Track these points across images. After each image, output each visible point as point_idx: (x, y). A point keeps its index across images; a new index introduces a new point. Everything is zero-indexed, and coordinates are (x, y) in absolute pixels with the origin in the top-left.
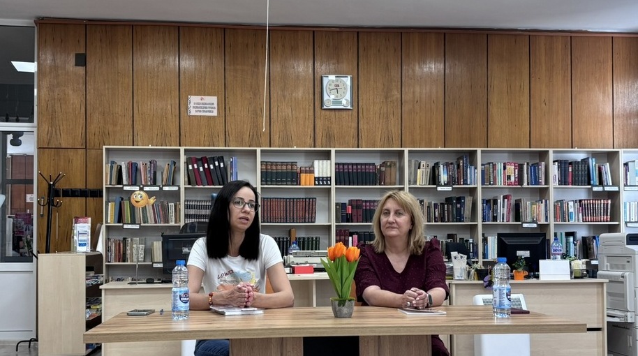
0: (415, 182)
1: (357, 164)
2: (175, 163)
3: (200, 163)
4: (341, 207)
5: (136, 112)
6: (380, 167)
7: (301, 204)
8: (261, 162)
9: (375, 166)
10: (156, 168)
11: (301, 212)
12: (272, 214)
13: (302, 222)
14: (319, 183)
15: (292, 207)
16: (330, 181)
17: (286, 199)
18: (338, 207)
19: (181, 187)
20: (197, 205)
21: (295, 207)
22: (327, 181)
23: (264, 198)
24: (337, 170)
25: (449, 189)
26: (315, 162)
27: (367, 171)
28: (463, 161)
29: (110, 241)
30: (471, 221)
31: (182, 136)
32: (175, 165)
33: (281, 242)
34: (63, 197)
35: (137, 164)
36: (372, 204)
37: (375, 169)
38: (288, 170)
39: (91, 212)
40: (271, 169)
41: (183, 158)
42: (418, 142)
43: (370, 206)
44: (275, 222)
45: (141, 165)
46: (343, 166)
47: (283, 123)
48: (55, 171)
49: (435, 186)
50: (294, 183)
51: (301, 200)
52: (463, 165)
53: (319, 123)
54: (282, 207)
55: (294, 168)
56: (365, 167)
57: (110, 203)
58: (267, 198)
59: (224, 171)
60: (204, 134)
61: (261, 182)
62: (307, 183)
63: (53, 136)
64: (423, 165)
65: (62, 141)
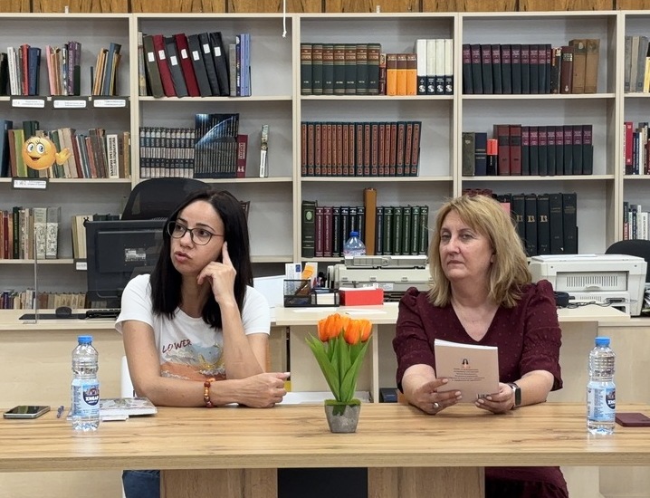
0: (640, 87)
1: (511, 47)
2: (118, 48)
3: (171, 47)
4: (475, 142)
6: (562, 55)
7: (388, 135)
8: (302, 44)
9: (552, 50)
10: (79, 58)
11: (388, 152)
12: (325, 158)
13: (390, 176)
14: (427, 89)
15: (368, 143)
16: (452, 84)
17: (356, 124)
18: (468, 142)
19: (131, 99)
20: (166, 139)
21: (375, 143)
22: (444, 85)
23: (308, 124)
24: (468, 61)
26: (418, 44)
27: (534, 61)
32: (119, 52)
33: (344, 218)
35: (40, 50)
36: (543, 135)
37: (552, 59)
38: (360, 62)
40: (323, 60)
41: (135, 38)
43: (538, 140)
44: (332, 176)
45: (48, 52)
46: (481, 52)
50: (372, 91)
51: (388, 127)
54: (345, 143)
55: (373, 57)
56: (530, 53)
58: (315, 124)
59: (221, 65)
61: (302, 88)
62: (402, 88)
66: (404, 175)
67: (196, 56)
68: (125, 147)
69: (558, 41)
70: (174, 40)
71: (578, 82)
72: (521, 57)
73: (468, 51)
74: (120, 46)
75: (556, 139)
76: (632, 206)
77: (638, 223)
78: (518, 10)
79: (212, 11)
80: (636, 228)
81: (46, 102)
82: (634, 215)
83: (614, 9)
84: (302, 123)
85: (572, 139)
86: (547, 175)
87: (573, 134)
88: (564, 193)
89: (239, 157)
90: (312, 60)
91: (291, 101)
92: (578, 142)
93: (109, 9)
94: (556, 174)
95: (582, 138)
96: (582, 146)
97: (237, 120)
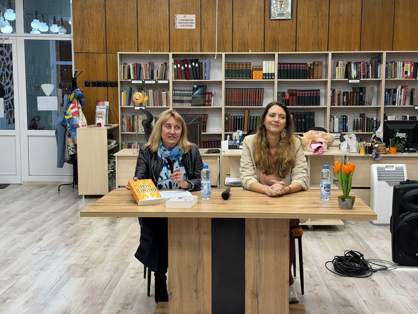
0: (335, 77)
1: (293, 64)
3: (182, 63)
4: (281, 95)
5: (139, 27)
6: (310, 66)
7: (253, 92)
8: (225, 63)
9: (307, 65)
10: (153, 67)
11: (253, 98)
12: (232, 100)
13: (253, 106)
14: (266, 77)
15: (246, 95)
16: (274, 76)
17: (242, 89)
18: (279, 95)
19: (170, 81)
20: (181, 93)
21: (249, 95)
22: (272, 76)
23: (227, 89)
24: (279, 68)
25: (358, 81)
26: (263, 63)
27: (301, 68)
28: (375, 60)
29: (124, 118)
30: (377, 105)
31: (171, 44)
32: (166, 65)
33: (238, 120)
34: (92, 86)
35: (141, 64)
36: (304, 93)
37: (307, 67)
38: (244, 69)
39: (111, 97)
40: (232, 68)
41: (171, 60)
42: (340, 46)
43: (302, 94)
44: (235, 106)
45: (143, 65)
46: (284, 65)
47: (242, 33)
48: (86, 68)
49: (347, 79)
50: (248, 78)
51: (253, 90)
52: (375, 64)
53: (268, 33)
54: (239, 95)
55: (248, 67)
56: (300, 66)
57: (123, 92)
58: (229, 89)
59: (198, 70)
60: (186, 42)
61: (225, 77)
62: (258, 77)
63: (84, 44)
64: (341, 64)
65: (90, 47)
66: (258, 106)
67: (190, 66)
68: (168, 96)
69: (309, 62)
70: (183, 61)
71: (315, 75)
72: (297, 67)
73: (280, 65)
74: (167, 63)
75: (308, 94)
76: (332, 116)
77: (335, 122)
78: (296, 52)
79: (196, 52)
80: (334, 123)
81: (143, 81)
82: (333, 119)
83: (328, 51)
84: (225, 88)
85: (313, 94)
86: (305, 106)
87: (314, 92)
88: (310, 112)
89: (206, 99)
90: (229, 68)
91: (222, 81)
92: (315, 95)
93: (163, 51)
94: (308, 106)
95: (317, 94)
96: (316, 96)
97: (206, 87)
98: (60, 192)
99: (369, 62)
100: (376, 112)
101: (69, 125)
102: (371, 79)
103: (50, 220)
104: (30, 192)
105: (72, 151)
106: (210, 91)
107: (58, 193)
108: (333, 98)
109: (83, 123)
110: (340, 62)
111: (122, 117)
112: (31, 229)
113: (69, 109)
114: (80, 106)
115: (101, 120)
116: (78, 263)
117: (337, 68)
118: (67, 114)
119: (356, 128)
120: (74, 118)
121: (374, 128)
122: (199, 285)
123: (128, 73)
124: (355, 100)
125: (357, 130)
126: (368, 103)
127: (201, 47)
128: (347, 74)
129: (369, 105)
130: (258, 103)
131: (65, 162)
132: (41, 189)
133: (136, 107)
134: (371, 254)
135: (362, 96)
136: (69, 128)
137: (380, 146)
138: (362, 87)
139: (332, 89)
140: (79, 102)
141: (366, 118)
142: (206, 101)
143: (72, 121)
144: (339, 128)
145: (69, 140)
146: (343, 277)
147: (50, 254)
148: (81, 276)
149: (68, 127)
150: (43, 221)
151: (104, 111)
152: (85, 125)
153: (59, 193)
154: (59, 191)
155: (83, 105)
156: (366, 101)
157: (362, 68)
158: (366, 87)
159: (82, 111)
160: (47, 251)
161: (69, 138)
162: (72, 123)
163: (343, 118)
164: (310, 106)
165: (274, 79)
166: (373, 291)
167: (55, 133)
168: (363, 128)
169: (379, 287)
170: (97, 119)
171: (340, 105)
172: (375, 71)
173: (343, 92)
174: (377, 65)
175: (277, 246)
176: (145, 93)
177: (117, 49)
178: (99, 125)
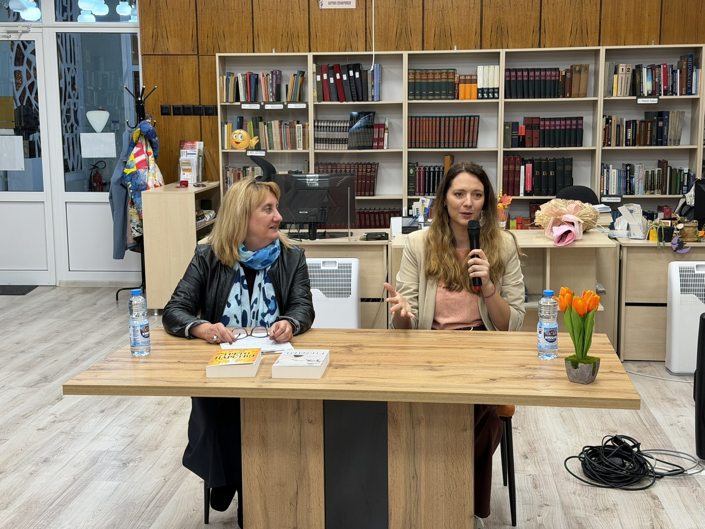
0: (611, 93)
1: (534, 70)
2: (302, 73)
3: (331, 72)
4: (511, 127)
5: (255, 7)
6: (566, 74)
7: (459, 123)
8: (408, 70)
9: (559, 72)
11: (459, 134)
12: (421, 137)
13: (460, 148)
14: (483, 95)
15: (447, 128)
16: (498, 93)
17: (440, 117)
18: (507, 127)
19: (309, 103)
20: (329, 127)
21: (451, 128)
22: (493, 93)
23: (411, 117)
24: (508, 79)
25: (654, 101)
26: (478, 69)
27: (548, 78)
28: (687, 62)
29: (228, 170)
30: (691, 144)
31: (312, 37)
32: (303, 76)
33: (432, 173)
34: (174, 115)
35: (258, 75)
36: (553, 123)
37: (559, 77)
38: (443, 80)
39: (207, 134)
40: (421, 79)
41: (311, 67)
42: (623, 35)
43: (550, 126)
44: (426, 148)
45: (262, 76)
46: (516, 74)
47: (441, 16)
48: (163, 82)
49: (635, 98)
50: (450, 97)
51: (459, 119)
52: (687, 68)
53: (487, 13)
54: (434, 128)
55: (451, 77)
56: (546, 73)
57: (227, 124)
58: (416, 117)
59: (359, 83)
60: (339, 32)
61: (408, 96)
62: (468, 96)
63: (159, 39)
64: (623, 69)
65: (170, 45)
66: (468, 147)
67: (345, 77)
68: (306, 132)
69: (563, 67)
70: (332, 68)
71: (574, 91)
72: (540, 76)
73: (509, 72)
74: (305, 72)
75: (560, 125)
76: (607, 165)
77: (610, 176)
78: (540, 47)
79: (358, 51)
80: (609, 179)
81: (261, 106)
82: (608, 171)
83: (599, 45)
84: (408, 117)
85: (571, 125)
86: (555, 147)
87: (571, 122)
88: (565, 158)
89: (375, 137)
90: (415, 79)
91: (402, 104)
92: (574, 127)
93: (298, 51)
94: (560, 147)
95: (577, 125)
96: (576, 129)
97: (374, 115)
98: (119, 301)
99: (675, 65)
100: (688, 158)
101: (130, 185)
102: (678, 97)
103: (88, 358)
104: (67, 301)
105: (136, 231)
106: (382, 121)
107: (115, 305)
108: (607, 133)
109: (155, 181)
110: (620, 65)
111: (226, 169)
112: (49, 377)
113: (132, 157)
114: (150, 150)
115: (190, 175)
116: (113, 449)
117: (615, 77)
118: (128, 166)
119: (650, 186)
120: (140, 172)
121: (684, 187)
122: (301, 518)
123: (234, 91)
124: (649, 136)
125: (652, 191)
126: (672, 141)
127: (366, 41)
128: (635, 88)
129: (675, 145)
130: (469, 142)
131: (126, 249)
132: (88, 296)
133: (250, 152)
134: (659, 437)
135: (662, 128)
136: (131, 191)
137: (688, 227)
138: (662, 112)
139: (606, 116)
140: (148, 143)
141: (669, 168)
142: (373, 140)
143: (137, 178)
144: (619, 188)
145: (132, 211)
146: (597, 488)
147: (68, 429)
148: (112, 477)
149: (130, 189)
150: (74, 360)
151: (194, 159)
152: (160, 184)
153: (117, 303)
154: (117, 299)
155: (156, 148)
156: (670, 137)
157: (662, 75)
158: (669, 112)
159: (155, 159)
160: (65, 422)
161: (131, 208)
162: (137, 181)
163: (627, 169)
164: (565, 147)
165: (498, 98)
166: (652, 520)
167: (109, 198)
168: (664, 187)
169: (664, 511)
170: (182, 173)
171: (620, 145)
172: (687, 82)
173: (626, 122)
174: (690, 70)
175: (450, 448)
176: (266, 126)
177: (217, 47)
178: (185, 184)
